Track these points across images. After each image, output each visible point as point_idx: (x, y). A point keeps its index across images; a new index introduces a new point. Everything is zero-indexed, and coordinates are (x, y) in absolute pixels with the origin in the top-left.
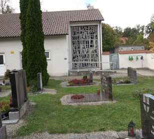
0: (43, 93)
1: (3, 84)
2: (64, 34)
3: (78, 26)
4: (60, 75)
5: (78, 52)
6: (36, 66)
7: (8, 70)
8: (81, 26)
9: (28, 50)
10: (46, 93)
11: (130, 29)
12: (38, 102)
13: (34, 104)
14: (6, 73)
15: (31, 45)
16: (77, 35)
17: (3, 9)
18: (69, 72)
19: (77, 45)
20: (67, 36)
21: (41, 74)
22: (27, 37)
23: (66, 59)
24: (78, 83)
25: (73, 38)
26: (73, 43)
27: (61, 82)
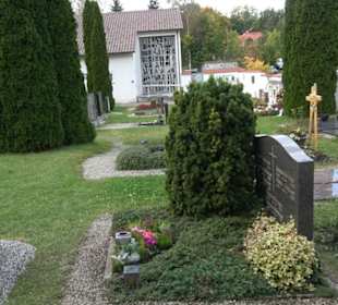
2: (130, 52)
3: (149, 38)
5: (149, 72)
8: (153, 37)
11: (272, 11)
16: (148, 50)
18: (138, 98)
23: (133, 82)
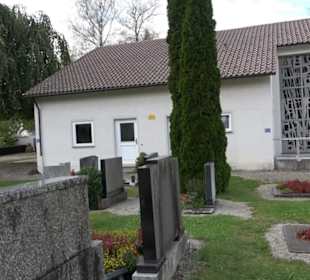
0: (218, 212)
1: (131, 184)
2: (265, 74)
3: (297, 56)
4: (254, 168)
5: (296, 116)
6: (201, 146)
7: (143, 154)
8: (304, 55)
9: (184, 111)
10: (226, 213)
12: (208, 240)
13: (197, 244)
14: (138, 159)
15: (189, 99)
16: (294, 76)
17: (137, 35)
18: (275, 160)
19: (293, 99)
20: (271, 77)
21: (212, 165)
22: (183, 80)
23: (268, 130)
24: (304, 192)
25: (285, 83)
26: (285, 95)
27: (258, 186)
